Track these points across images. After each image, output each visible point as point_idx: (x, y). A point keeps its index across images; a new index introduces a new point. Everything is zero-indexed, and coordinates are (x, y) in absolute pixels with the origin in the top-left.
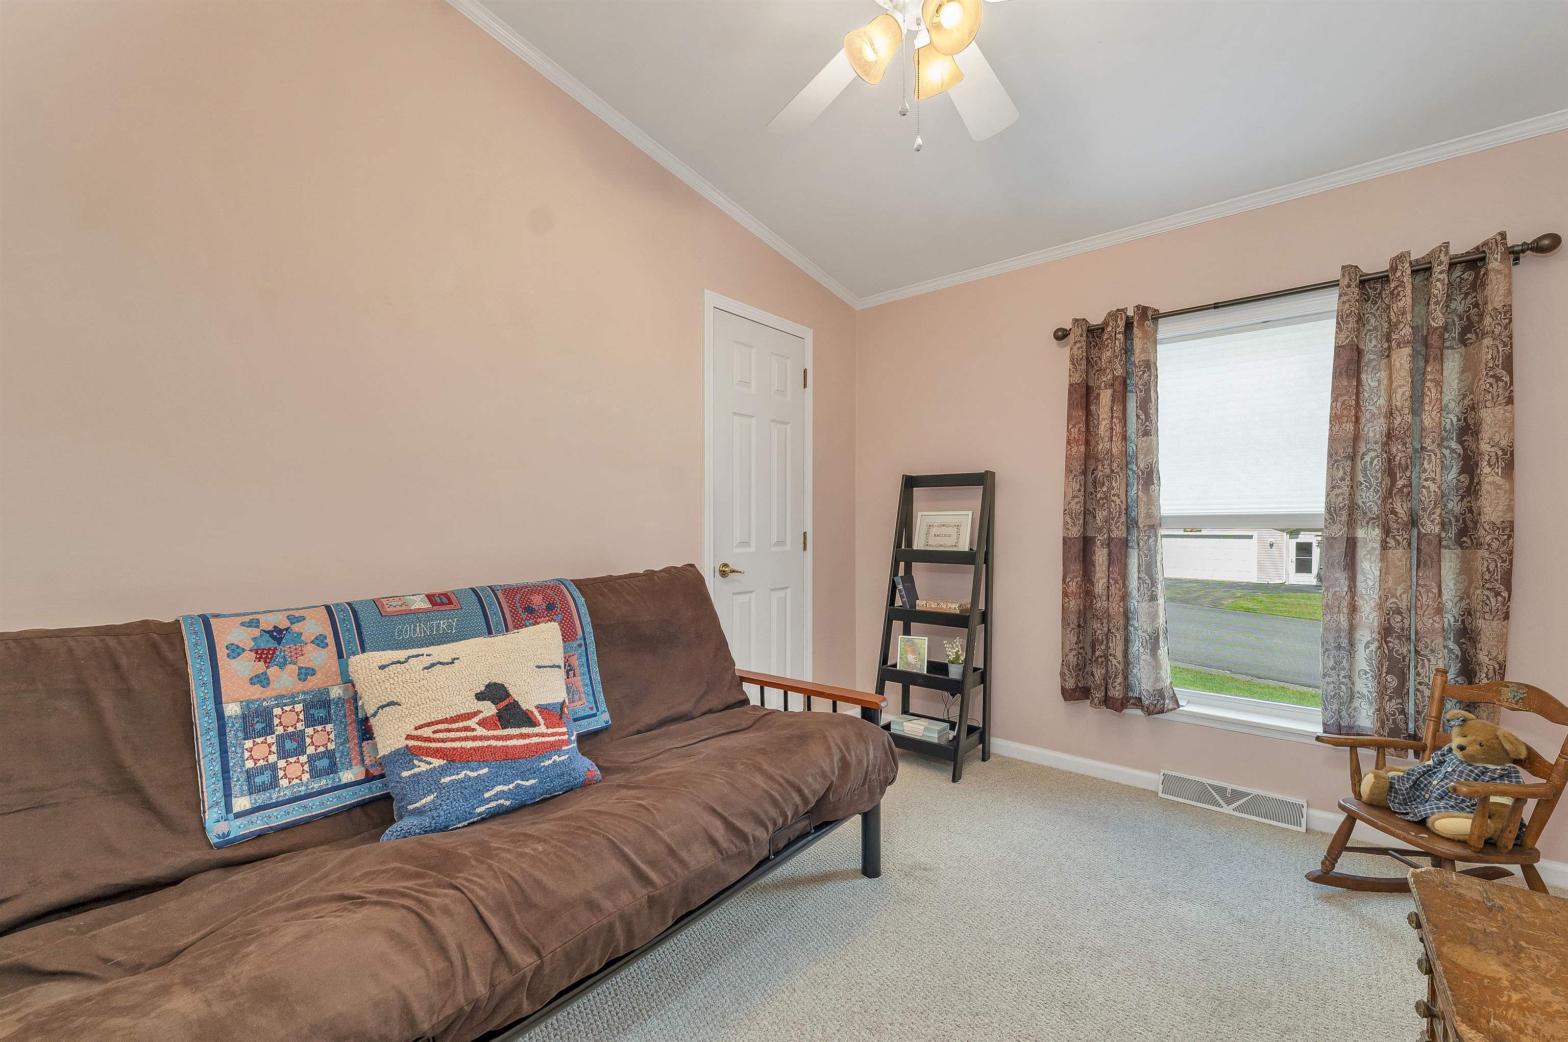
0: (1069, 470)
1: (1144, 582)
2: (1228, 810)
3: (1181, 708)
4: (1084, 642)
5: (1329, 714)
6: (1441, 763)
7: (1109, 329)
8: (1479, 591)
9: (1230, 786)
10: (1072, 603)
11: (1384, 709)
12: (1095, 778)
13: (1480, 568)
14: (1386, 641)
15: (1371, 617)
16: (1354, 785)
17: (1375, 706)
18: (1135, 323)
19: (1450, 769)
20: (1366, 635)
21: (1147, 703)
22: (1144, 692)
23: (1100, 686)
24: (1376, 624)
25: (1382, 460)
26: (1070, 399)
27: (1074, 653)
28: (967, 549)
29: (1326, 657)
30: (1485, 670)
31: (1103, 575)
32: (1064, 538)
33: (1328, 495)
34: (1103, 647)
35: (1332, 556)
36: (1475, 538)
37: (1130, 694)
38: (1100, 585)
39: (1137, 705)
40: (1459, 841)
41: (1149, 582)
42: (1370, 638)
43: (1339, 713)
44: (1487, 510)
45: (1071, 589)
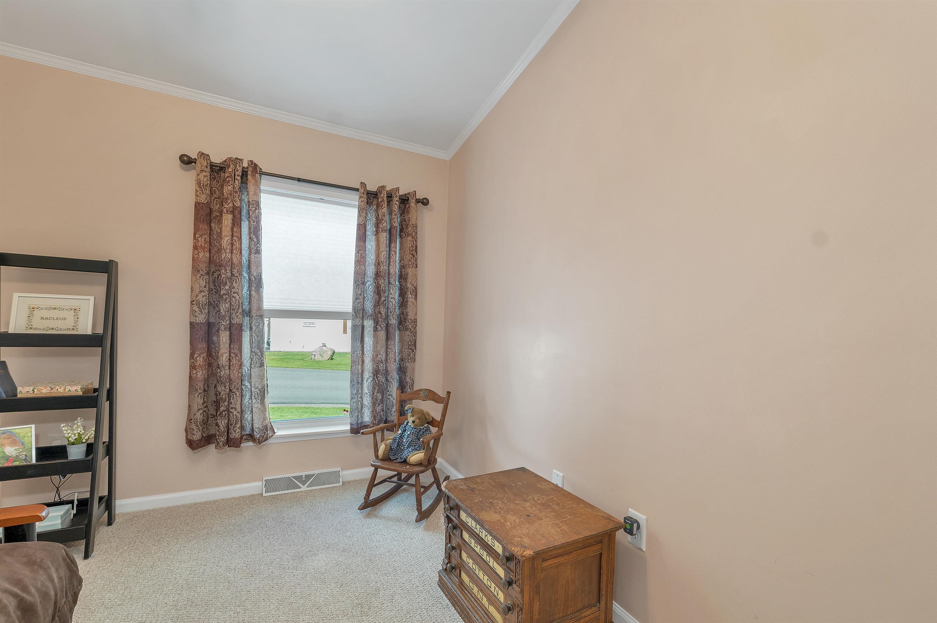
0: (195, 269)
1: (256, 354)
2: (304, 488)
3: (276, 434)
4: (207, 402)
5: (354, 418)
6: (405, 431)
7: (230, 170)
8: (406, 350)
9: (304, 474)
10: (200, 374)
11: (376, 411)
12: (216, 501)
13: (407, 340)
14: (376, 377)
15: (369, 366)
16: (375, 452)
17: (371, 410)
18: (249, 173)
19: (409, 433)
20: (367, 375)
21: (258, 436)
22: (256, 430)
23: (223, 433)
24: (371, 369)
25: (373, 286)
26: (198, 214)
27: (201, 411)
28: (89, 332)
29: (353, 389)
30: (409, 385)
31: (226, 351)
32: (191, 324)
33: (354, 302)
34: (226, 404)
35: (356, 335)
36: (405, 326)
37: (243, 433)
38: (224, 358)
39: (248, 439)
40: (418, 464)
41: (259, 354)
42: (368, 376)
43: (358, 417)
44: (410, 314)
45: (198, 363)
